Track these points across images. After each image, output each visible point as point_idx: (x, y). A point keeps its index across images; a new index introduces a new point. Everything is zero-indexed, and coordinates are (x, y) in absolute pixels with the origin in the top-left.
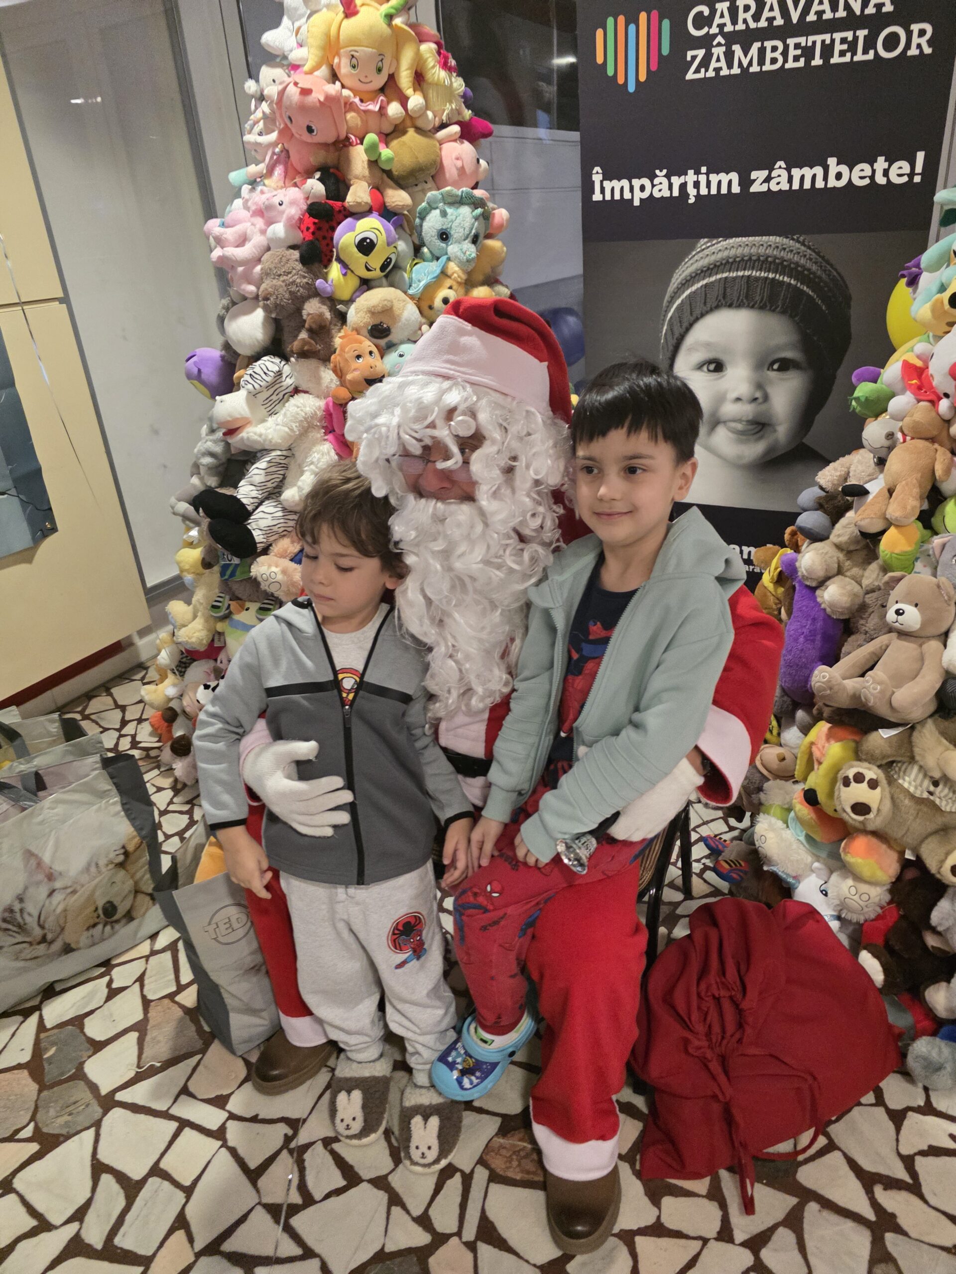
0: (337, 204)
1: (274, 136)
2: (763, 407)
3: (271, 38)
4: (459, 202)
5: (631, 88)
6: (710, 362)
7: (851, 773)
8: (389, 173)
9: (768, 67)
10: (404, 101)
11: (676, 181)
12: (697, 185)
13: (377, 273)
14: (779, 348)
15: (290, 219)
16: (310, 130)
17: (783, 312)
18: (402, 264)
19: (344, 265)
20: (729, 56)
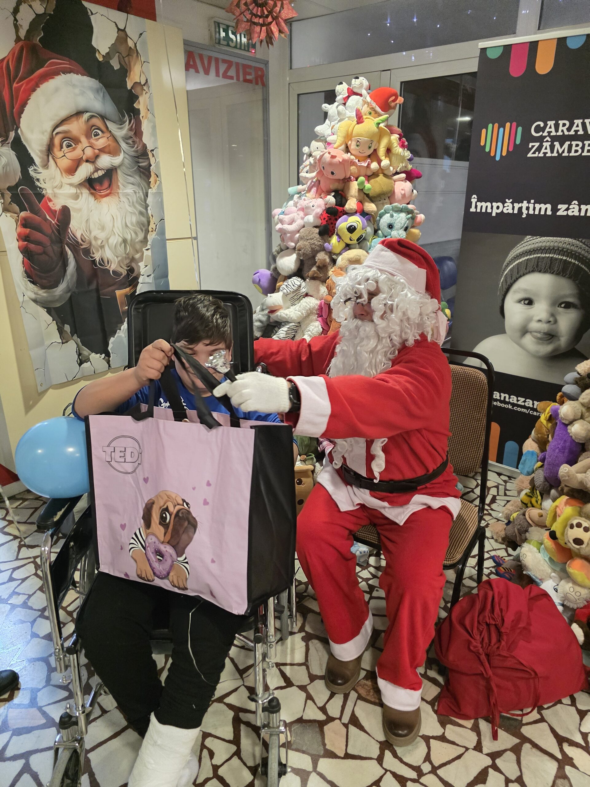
0: (340, 209)
1: (314, 174)
2: (554, 326)
3: (319, 129)
4: (401, 211)
5: (498, 158)
6: (525, 299)
7: (575, 522)
8: (367, 195)
9: (572, 154)
10: (379, 162)
11: (517, 206)
12: (528, 208)
13: (355, 242)
14: (566, 296)
15: (317, 214)
16: (332, 173)
17: (570, 278)
18: (367, 238)
19: (339, 237)
20: (552, 147)
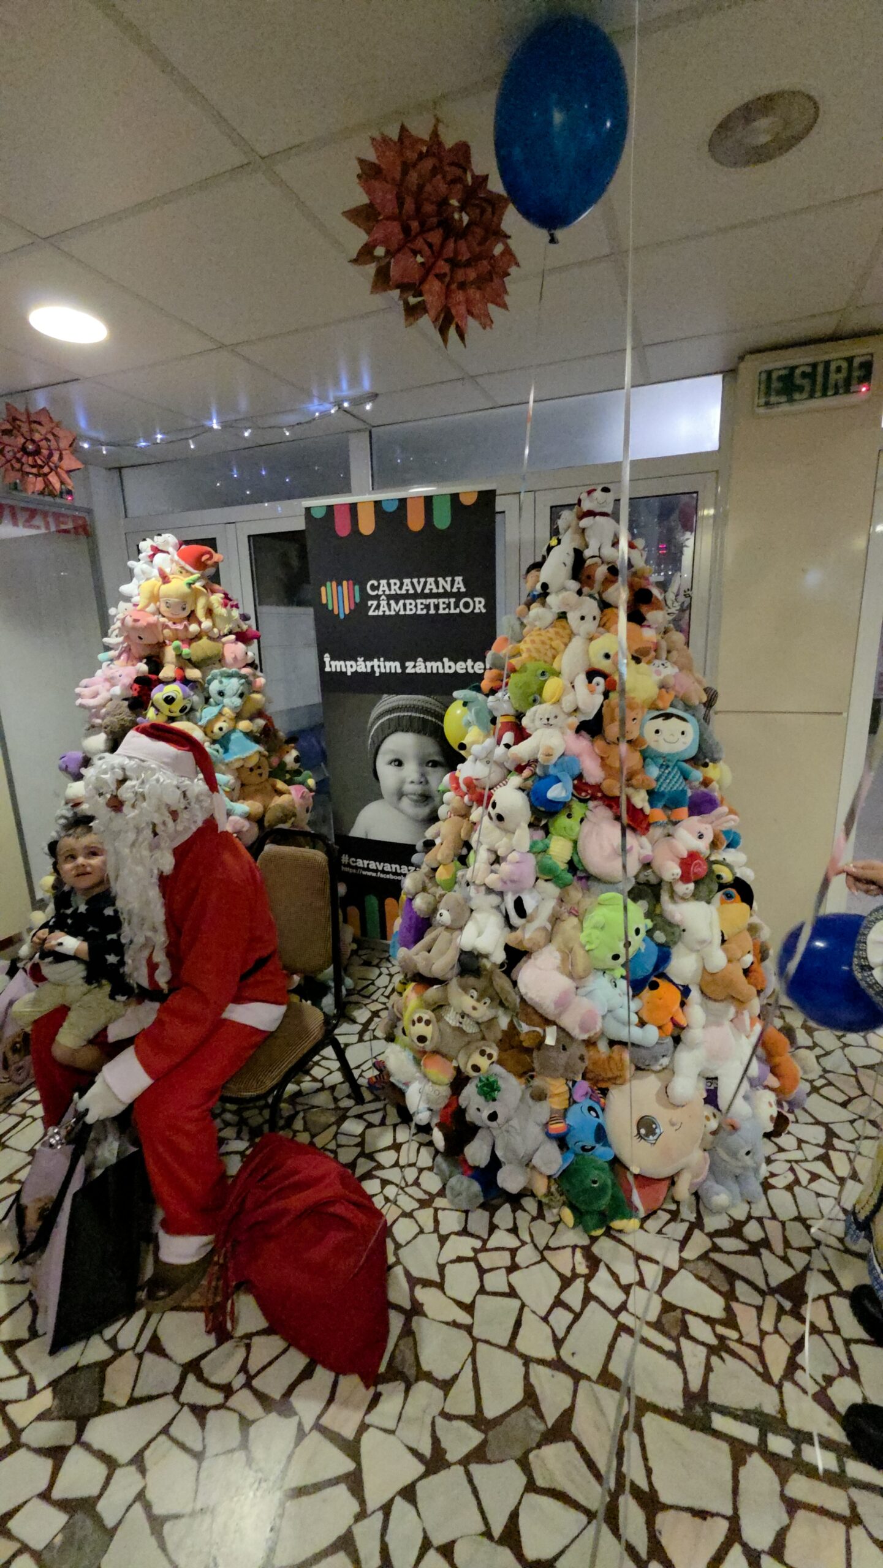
0: (153, 677)
1: (121, 639)
2: (426, 787)
3: (125, 589)
4: (230, 676)
5: (342, 616)
6: (395, 760)
8: (189, 660)
9: (408, 612)
10: (200, 623)
11: (369, 664)
12: (379, 667)
13: (178, 714)
14: (430, 755)
15: (124, 685)
16: (140, 638)
18: (195, 707)
19: (157, 710)
20: (389, 605)
